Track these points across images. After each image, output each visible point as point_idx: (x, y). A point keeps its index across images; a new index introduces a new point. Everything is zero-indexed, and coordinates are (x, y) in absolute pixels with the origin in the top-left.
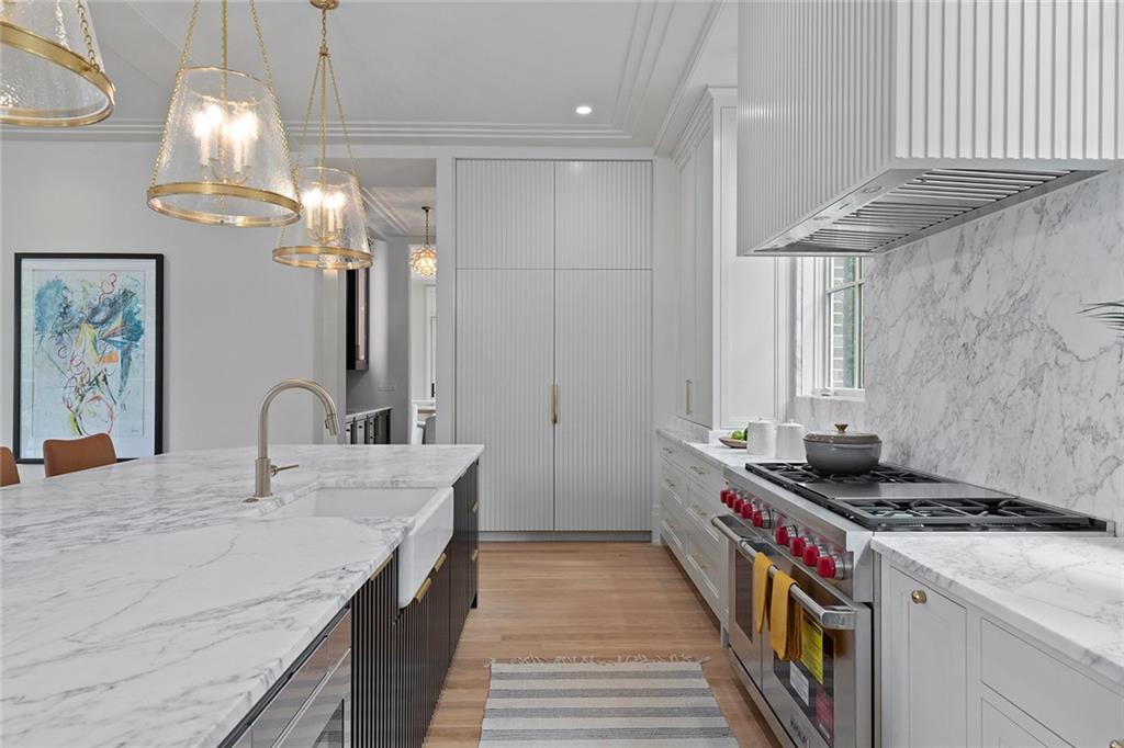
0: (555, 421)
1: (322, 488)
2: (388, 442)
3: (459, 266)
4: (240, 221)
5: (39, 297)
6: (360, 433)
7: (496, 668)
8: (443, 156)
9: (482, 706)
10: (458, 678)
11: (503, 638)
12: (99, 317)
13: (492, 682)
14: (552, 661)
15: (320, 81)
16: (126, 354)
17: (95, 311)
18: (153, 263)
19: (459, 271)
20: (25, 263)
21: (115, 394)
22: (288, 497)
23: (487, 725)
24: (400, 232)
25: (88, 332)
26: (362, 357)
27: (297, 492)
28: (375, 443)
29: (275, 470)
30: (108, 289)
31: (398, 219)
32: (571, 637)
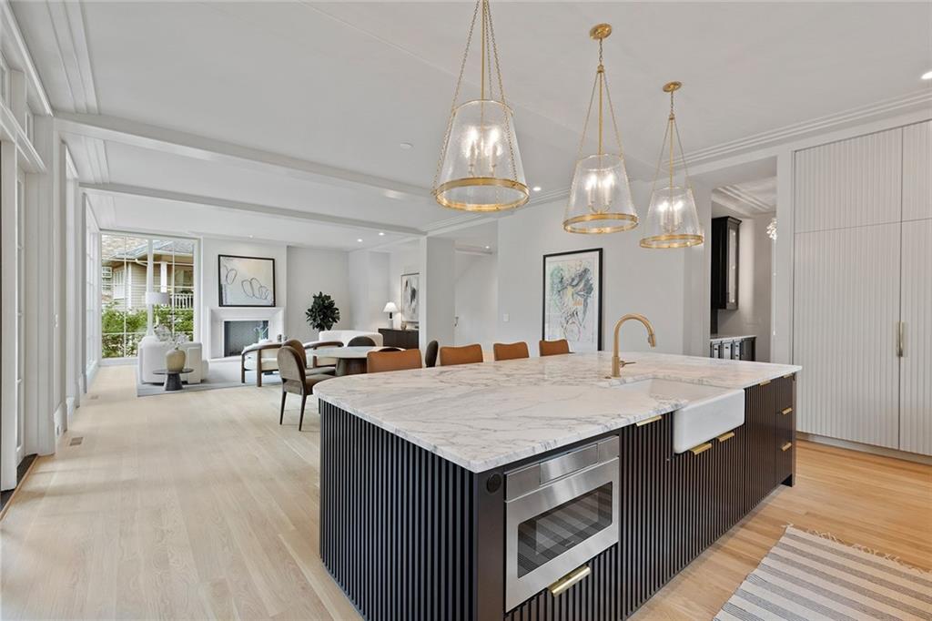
0: (900, 354)
1: (655, 378)
2: (753, 359)
3: (796, 232)
4: (608, 230)
5: (552, 275)
6: (727, 352)
7: (790, 530)
8: (783, 154)
9: (768, 549)
10: (756, 525)
11: (807, 514)
12: (574, 283)
13: (783, 538)
14: (850, 545)
15: (669, 134)
16: (585, 301)
17: (573, 280)
18: (598, 253)
19: (797, 236)
20: (547, 259)
21: (581, 320)
22: (629, 379)
23: (765, 561)
24: (764, 211)
25: (570, 290)
26: (732, 300)
27: (636, 377)
28: (740, 359)
29: (624, 364)
30: (578, 268)
31: (760, 202)
32: (880, 535)
